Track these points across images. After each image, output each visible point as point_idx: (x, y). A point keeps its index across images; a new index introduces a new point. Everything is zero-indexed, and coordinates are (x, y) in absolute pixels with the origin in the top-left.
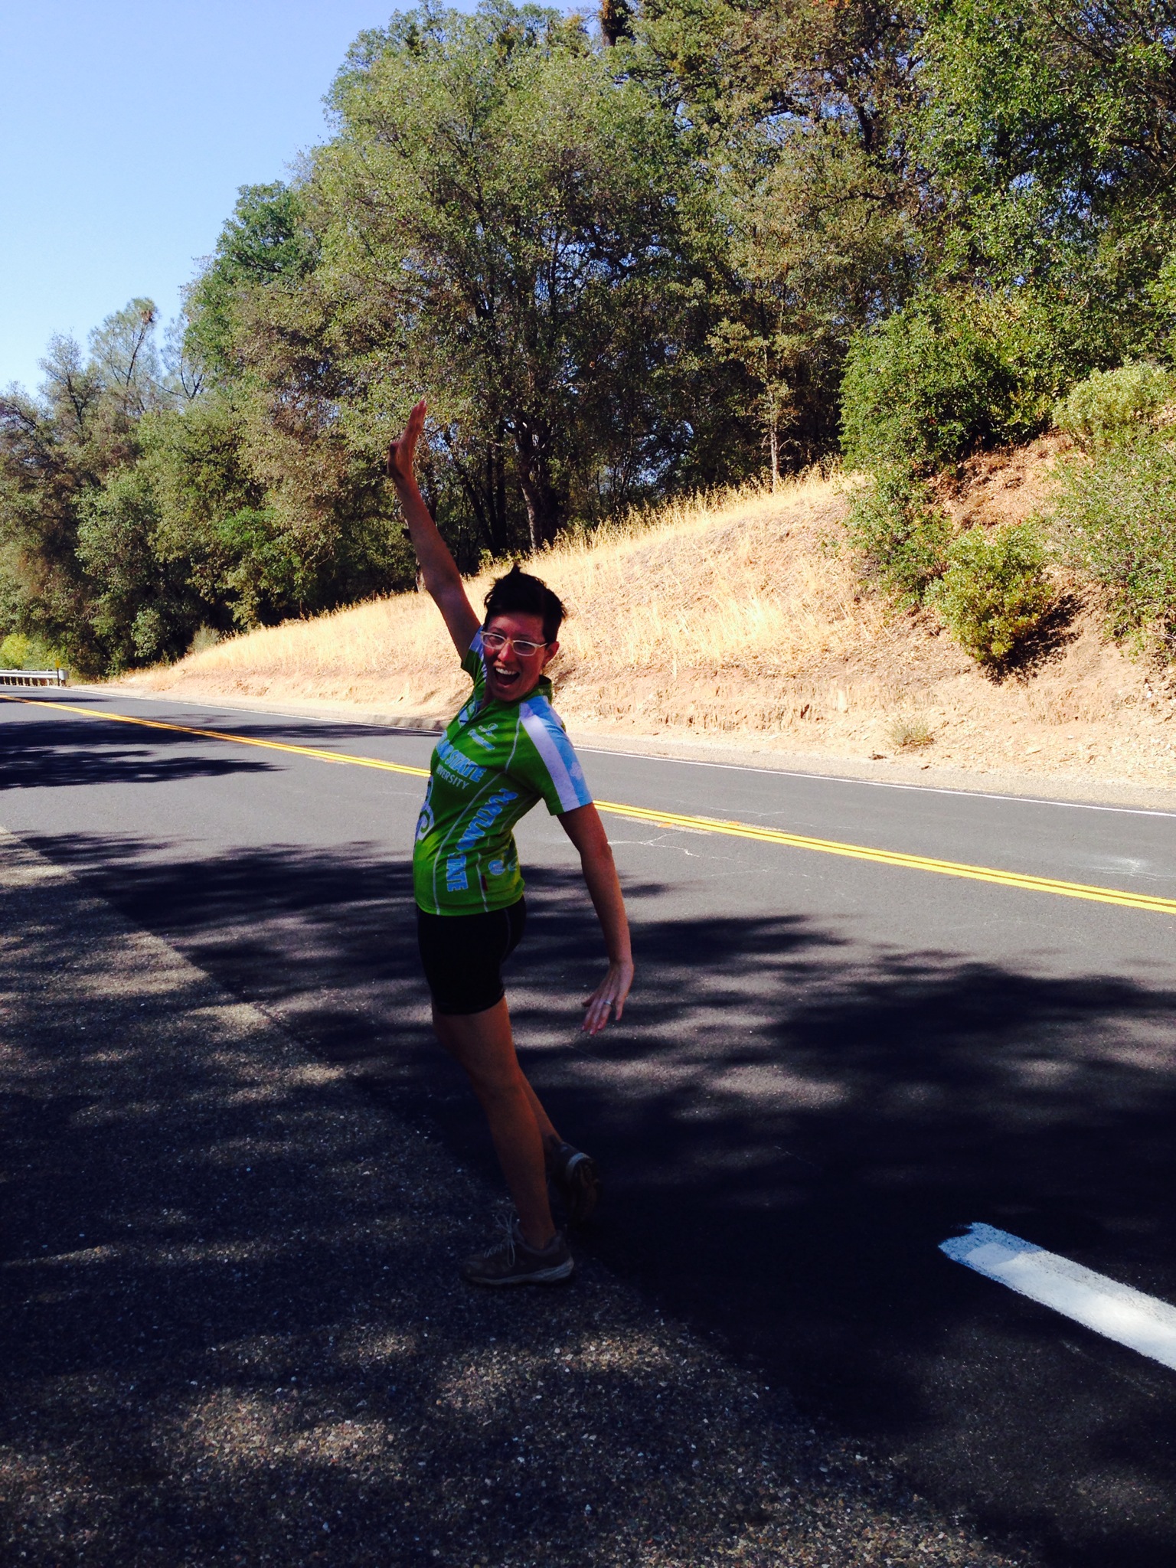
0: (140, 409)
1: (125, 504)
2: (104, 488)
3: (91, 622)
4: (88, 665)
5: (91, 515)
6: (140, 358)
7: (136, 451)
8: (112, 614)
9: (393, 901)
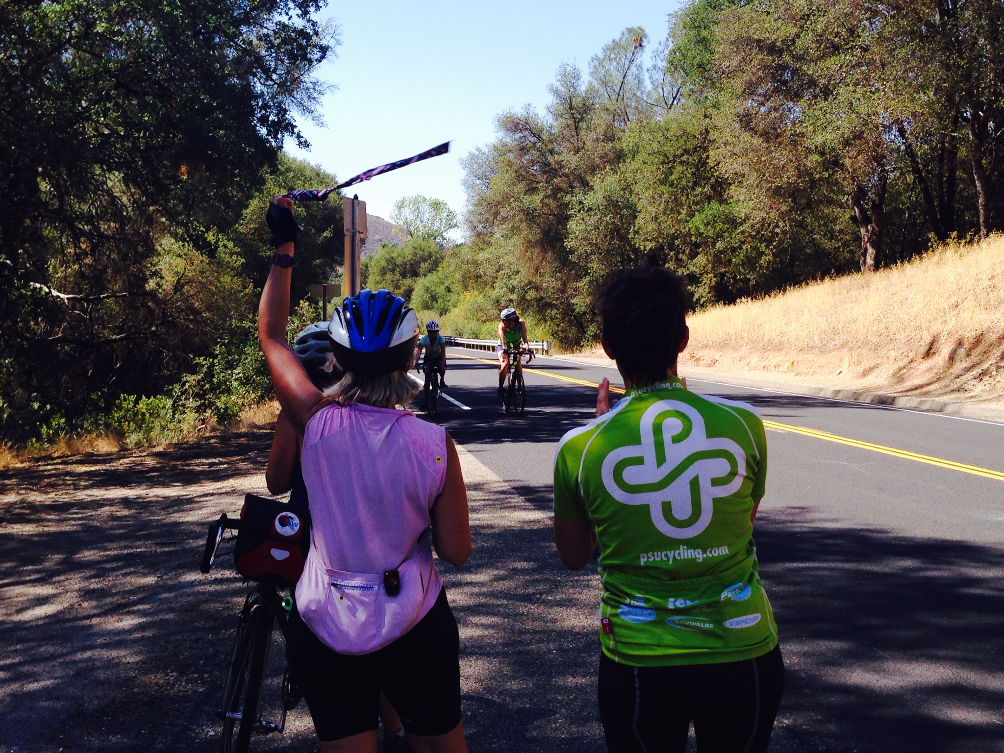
0: (626, 119)
1: (607, 201)
2: (592, 188)
3: (572, 301)
4: (566, 337)
5: (579, 211)
6: (629, 78)
7: (619, 156)
8: (590, 294)
9: (825, 565)
